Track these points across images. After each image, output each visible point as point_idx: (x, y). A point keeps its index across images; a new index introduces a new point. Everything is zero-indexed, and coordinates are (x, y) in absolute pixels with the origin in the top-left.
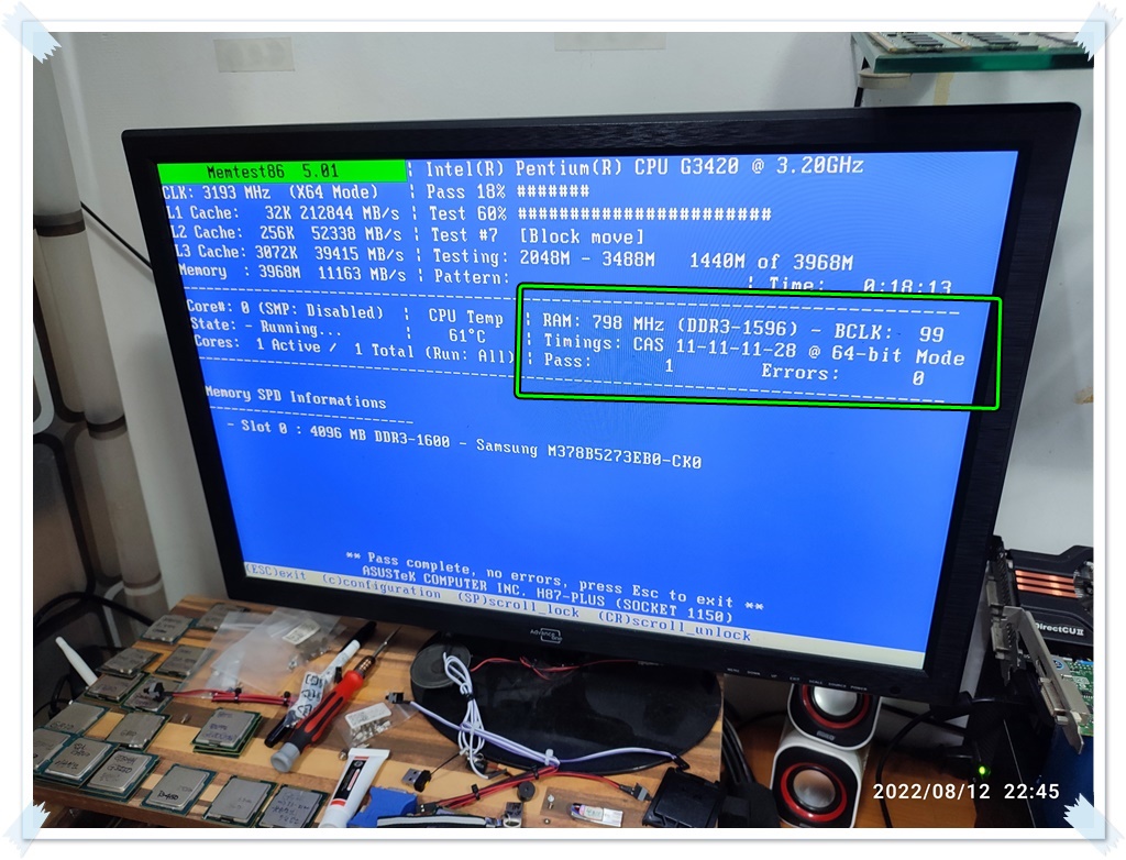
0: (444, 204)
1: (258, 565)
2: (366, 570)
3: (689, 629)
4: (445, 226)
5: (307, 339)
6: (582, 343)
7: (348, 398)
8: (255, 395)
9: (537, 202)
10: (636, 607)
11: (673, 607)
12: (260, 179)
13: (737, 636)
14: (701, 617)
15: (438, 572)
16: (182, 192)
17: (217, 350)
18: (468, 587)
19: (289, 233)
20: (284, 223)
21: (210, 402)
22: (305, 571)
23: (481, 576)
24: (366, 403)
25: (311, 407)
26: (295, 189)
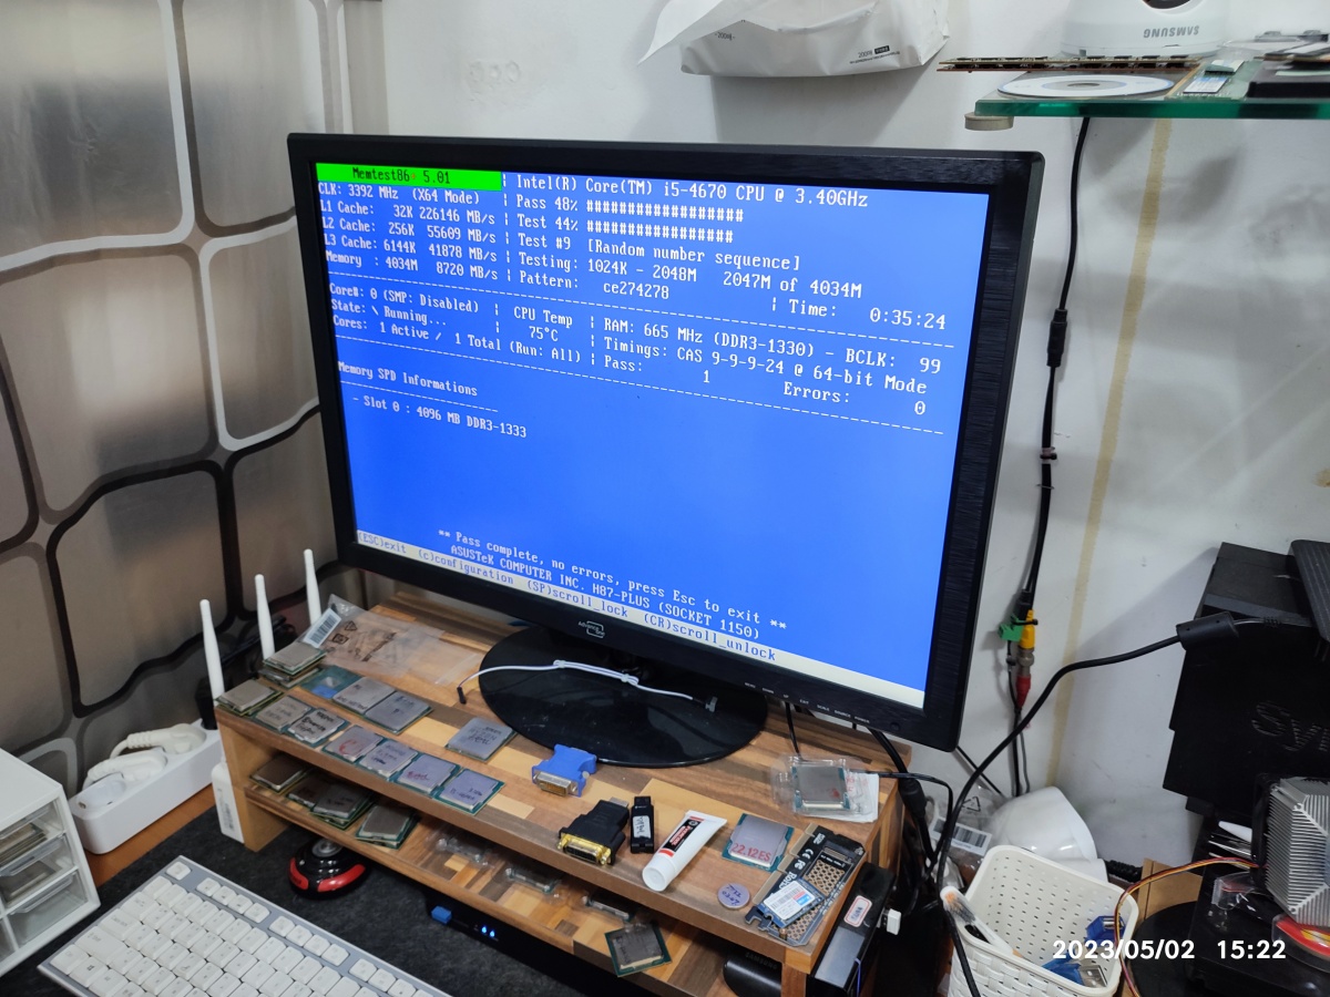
0: (530, 213)
1: (368, 534)
2: (453, 549)
3: (720, 641)
4: (530, 232)
5: (419, 326)
6: (635, 349)
7: (448, 384)
8: (376, 374)
9: (602, 217)
10: (676, 613)
11: (708, 617)
12: (391, 182)
13: (763, 654)
14: (731, 631)
15: (512, 558)
16: (333, 189)
17: (349, 330)
18: (536, 575)
19: (411, 230)
20: (406, 221)
21: (342, 377)
22: (406, 545)
23: (547, 566)
24: (462, 389)
25: (418, 389)
26: (417, 192)
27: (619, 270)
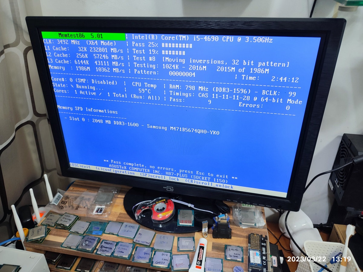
0: (138, 48)
1: (74, 163)
2: (110, 165)
3: (214, 185)
4: (138, 55)
5: (92, 91)
6: (182, 94)
7: (105, 110)
8: (74, 109)
9: (168, 49)
10: (197, 178)
11: (209, 178)
12: (76, 38)
13: (229, 187)
14: (218, 181)
15: (134, 166)
16: (50, 41)
17: (61, 94)
18: (143, 171)
20: (84, 53)
21: (59, 110)
22: (90, 166)
23: (148, 168)
24: (111, 112)
25: (93, 113)
26: (88, 42)
27: (175, 68)
